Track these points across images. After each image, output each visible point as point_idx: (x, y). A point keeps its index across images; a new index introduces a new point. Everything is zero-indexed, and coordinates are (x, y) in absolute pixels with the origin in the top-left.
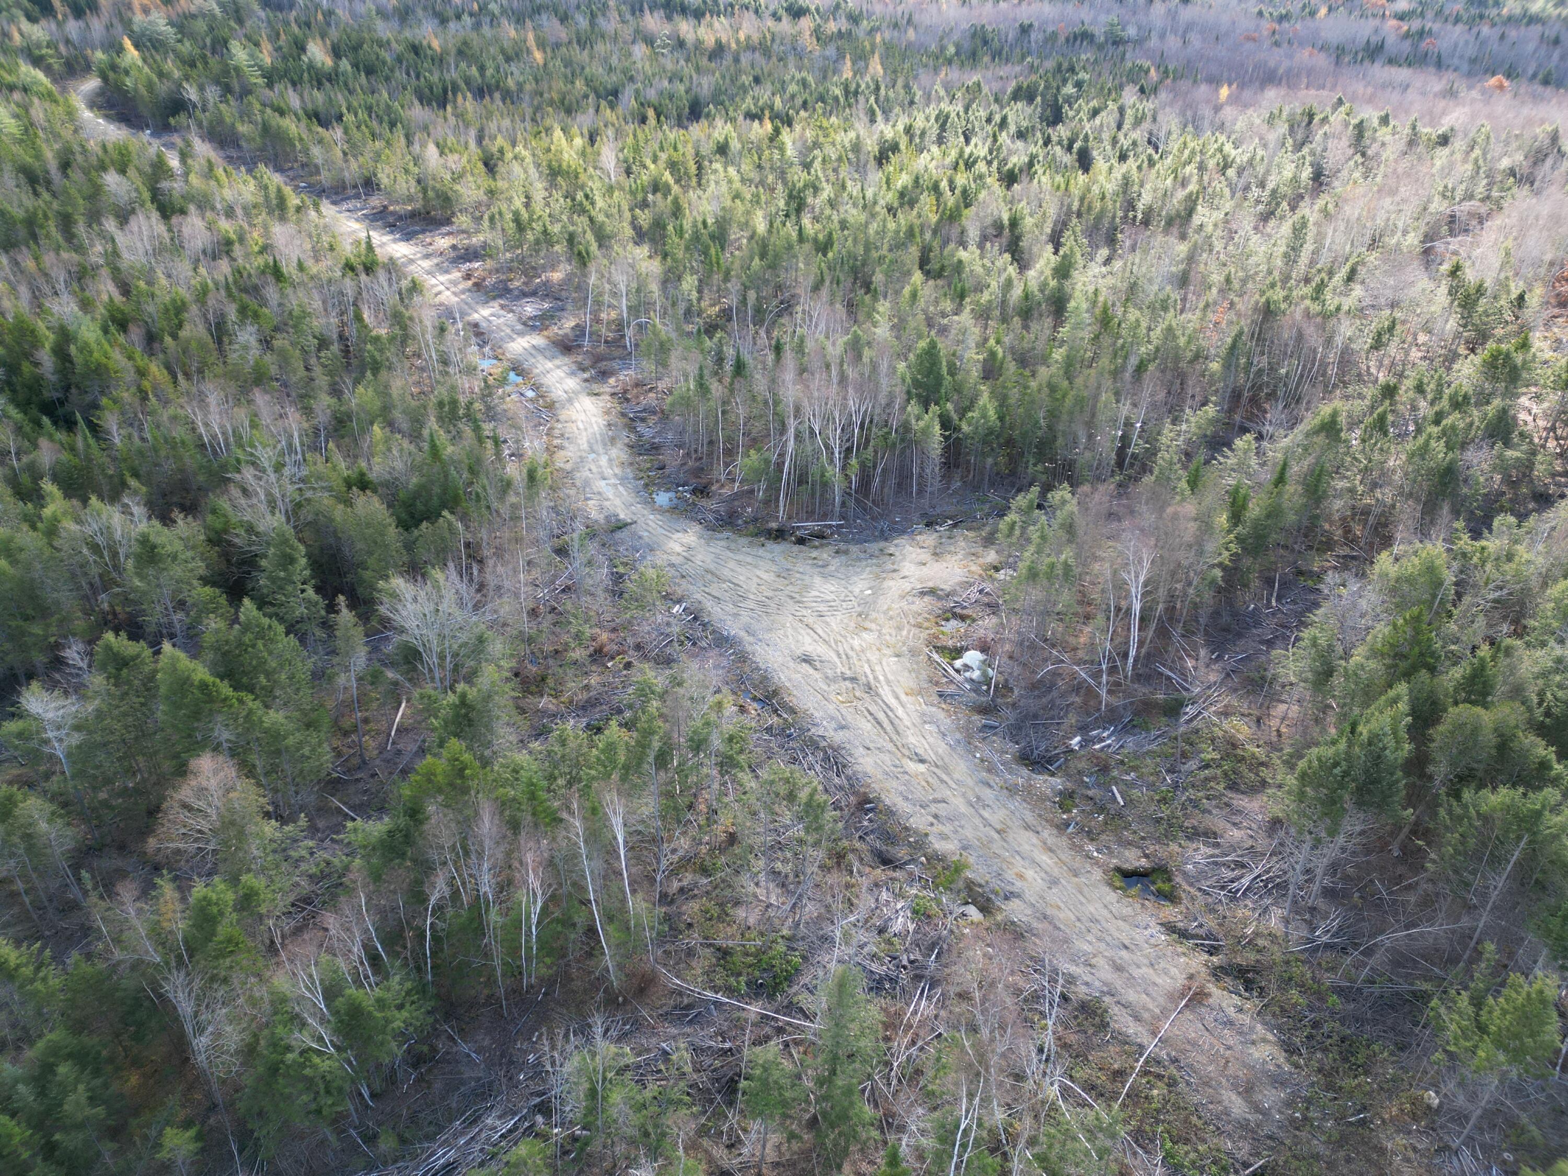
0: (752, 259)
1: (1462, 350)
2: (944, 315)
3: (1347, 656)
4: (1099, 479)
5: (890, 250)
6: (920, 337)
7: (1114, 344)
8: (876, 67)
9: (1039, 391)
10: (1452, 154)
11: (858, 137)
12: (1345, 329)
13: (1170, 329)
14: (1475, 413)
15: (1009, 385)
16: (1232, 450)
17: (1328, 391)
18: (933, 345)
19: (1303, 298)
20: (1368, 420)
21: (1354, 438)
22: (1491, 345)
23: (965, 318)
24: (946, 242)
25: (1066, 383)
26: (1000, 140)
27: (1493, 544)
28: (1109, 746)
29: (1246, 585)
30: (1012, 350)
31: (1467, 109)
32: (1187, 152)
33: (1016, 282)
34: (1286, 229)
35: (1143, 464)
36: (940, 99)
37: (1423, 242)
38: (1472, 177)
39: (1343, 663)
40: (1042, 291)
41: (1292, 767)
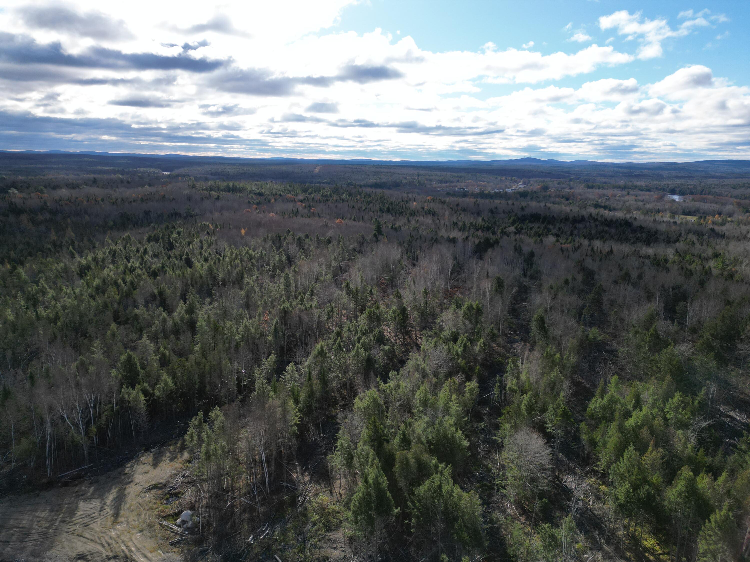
0: (7, 333)
1: (359, 314)
2: (133, 341)
3: (356, 448)
4: (231, 401)
5: (95, 315)
6: (121, 354)
7: (223, 338)
8: (70, 233)
9: (192, 367)
10: (333, 245)
11: (65, 265)
12: (316, 312)
13: (246, 326)
14: (371, 335)
15: (176, 367)
16: (287, 372)
17: (317, 339)
18: (130, 357)
19: (297, 304)
20: (335, 347)
21: (331, 355)
22: (367, 309)
23: (145, 340)
24: (126, 308)
25: (204, 360)
26: (145, 259)
27: (392, 384)
28: (268, 534)
29: (308, 430)
30: (173, 350)
31: (333, 230)
32: (234, 255)
33: (168, 319)
34: (282, 280)
35: (250, 388)
36: (109, 245)
37: (333, 277)
38: (342, 253)
39: (355, 451)
40: (182, 321)
41: (349, 508)
